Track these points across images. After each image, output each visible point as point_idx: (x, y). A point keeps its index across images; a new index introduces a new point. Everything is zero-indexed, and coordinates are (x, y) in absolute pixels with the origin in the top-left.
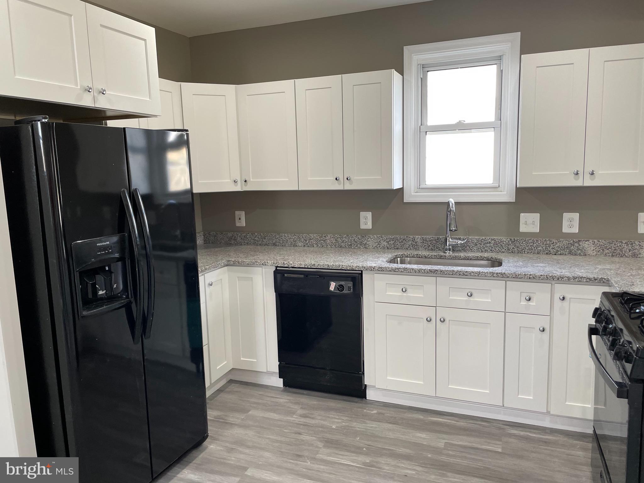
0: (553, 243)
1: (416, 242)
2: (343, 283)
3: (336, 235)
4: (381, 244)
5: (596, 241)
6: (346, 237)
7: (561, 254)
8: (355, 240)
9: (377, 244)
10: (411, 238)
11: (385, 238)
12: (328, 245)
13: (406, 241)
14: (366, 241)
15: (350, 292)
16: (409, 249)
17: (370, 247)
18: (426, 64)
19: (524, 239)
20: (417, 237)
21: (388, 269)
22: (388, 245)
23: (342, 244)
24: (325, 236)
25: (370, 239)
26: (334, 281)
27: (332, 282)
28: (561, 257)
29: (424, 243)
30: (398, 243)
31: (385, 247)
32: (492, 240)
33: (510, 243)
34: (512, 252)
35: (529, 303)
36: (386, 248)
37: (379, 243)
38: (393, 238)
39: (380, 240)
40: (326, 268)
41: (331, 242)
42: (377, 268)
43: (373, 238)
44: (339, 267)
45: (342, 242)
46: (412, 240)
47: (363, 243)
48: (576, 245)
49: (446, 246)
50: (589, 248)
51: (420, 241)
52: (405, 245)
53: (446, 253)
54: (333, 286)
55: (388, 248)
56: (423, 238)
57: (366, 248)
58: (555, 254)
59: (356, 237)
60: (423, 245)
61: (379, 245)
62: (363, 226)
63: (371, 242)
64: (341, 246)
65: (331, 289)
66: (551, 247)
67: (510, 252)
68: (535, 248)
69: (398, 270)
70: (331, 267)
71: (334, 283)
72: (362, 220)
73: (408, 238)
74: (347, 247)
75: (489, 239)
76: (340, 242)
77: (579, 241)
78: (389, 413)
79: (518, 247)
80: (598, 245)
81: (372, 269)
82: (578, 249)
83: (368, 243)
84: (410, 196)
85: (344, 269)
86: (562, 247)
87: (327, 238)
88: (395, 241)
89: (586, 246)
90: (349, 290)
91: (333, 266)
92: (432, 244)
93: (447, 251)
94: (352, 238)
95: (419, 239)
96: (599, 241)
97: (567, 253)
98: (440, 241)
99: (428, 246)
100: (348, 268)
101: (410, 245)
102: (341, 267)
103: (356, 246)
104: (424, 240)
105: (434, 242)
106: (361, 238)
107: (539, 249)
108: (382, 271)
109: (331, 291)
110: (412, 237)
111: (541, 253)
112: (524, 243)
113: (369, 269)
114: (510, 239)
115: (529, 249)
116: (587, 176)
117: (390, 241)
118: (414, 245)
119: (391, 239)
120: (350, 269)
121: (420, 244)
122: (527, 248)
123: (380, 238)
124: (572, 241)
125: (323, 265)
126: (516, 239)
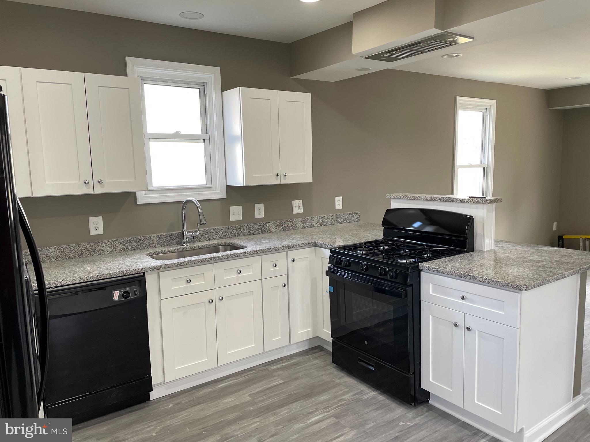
0: (252, 227)
1: (152, 241)
2: (127, 289)
3: (63, 246)
4: (117, 247)
5: (275, 222)
6: (75, 247)
7: (257, 234)
8: (87, 248)
9: (113, 248)
10: (147, 238)
11: (121, 241)
12: (52, 258)
13: (142, 241)
14: (100, 247)
15: (137, 296)
16: (146, 248)
17: (105, 253)
18: (143, 77)
19: (235, 226)
20: (153, 235)
21: (174, 265)
22: (125, 248)
23: (71, 255)
24: (46, 250)
25: (104, 245)
26: (117, 290)
27: (115, 291)
28: (258, 236)
29: (159, 240)
30: (135, 244)
31: (121, 250)
32: (214, 230)
33: (226, 230)
34: (228, 237)
35: (275, 269)
36: (123, 251)
37: (115, 247)
38: (130, 240)
39: (116, 243)
40: (108, 277)
41: (56, 254)
42: (164, 266)
43: (108, 243)
44: (123, 273)
45: (70, 253)
46: (149, 239)
47: (97, 249)
48: (265, 226)
49: (184, 239)
50: (272, 227)
51: (156, 239)
52: (142, 245)
53: (184, 246)
54: (116, 295)
55: (124, 251)
56: (158, 236)
57: (100, 254)
58: (254, 234)
59: (88, 245)
60: (159, 242)
61: (115, 249)
62: (93, 232)
63: (106, 247)
64: (70, 257)
65: (115, 299)
66: (251, 230)
67: (226, 237)
68: (242, 232)
69: (183, 264)
70: (113, 275)
71: (117, 291)
72: (92, 226)
73: (144, 238)
74: (77, 257)
75: (212, 229)
76: (67, 253)
77: (266, 223)
78: (184, 400)
79: (231, 233)
80: (276, 224)
81: (159, 268)
82: (266, 229)
83: (102, 249)
84: (142, 198)
85: (128, 274)
86: (257, 229)
87: (50, 250)
88: (132, 243)
89: (270, 226)
90: (135, 295)
91: (115, 274)
92: (167, 240)
93: (185, 244)
94: (82, 246)
95: (155, 237)
96: (276, 222)
97: (260, 232)
98: (174, 236)
99: (164, 243)
100: (134, 273)
101: (147, 244)
102: (125, 273)
103: (88, 254)
104: (159, 237)
105: (169, 238)
106: (94, 245)
107: (244, 232)
108: (168, 268)
109: (115, 301)
110: (148, 236)
111: (246, 235)
112: (235, 229)
113: (156, 269)
114: (226, 227)
115: (238, 233)
116: (282, 177)
117: (127, 244)
118: (151, 243)
119: (128, 241)
120: (135, 273)
121: (155, 242)
122: (237, 233)
123: (115, 242)
124: (262, 224)
125: (104, 274)
126: (229, 226)
